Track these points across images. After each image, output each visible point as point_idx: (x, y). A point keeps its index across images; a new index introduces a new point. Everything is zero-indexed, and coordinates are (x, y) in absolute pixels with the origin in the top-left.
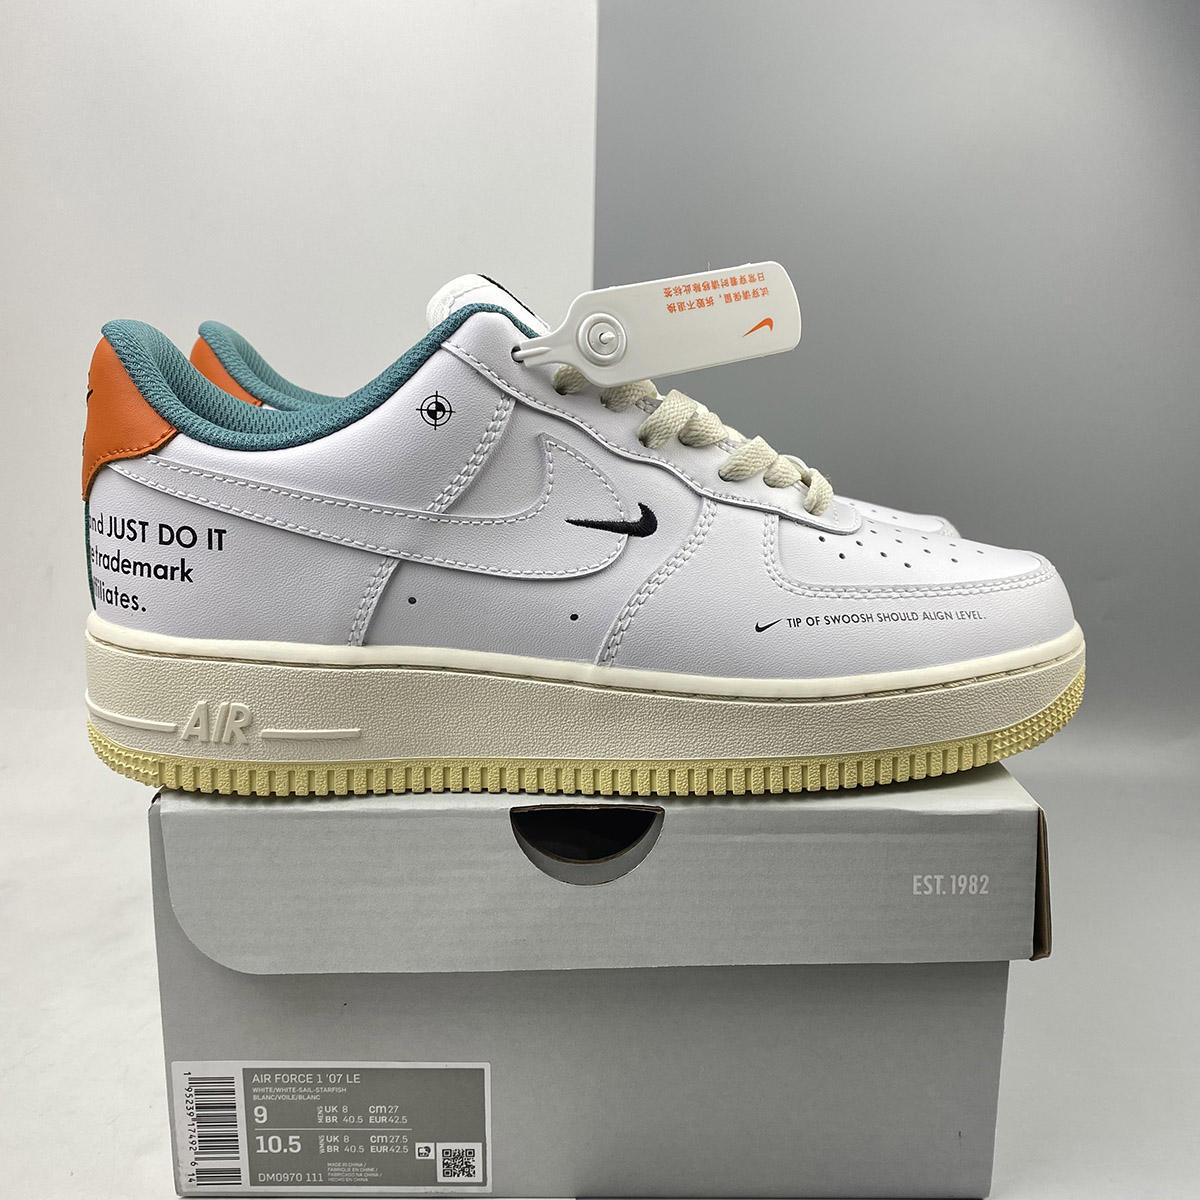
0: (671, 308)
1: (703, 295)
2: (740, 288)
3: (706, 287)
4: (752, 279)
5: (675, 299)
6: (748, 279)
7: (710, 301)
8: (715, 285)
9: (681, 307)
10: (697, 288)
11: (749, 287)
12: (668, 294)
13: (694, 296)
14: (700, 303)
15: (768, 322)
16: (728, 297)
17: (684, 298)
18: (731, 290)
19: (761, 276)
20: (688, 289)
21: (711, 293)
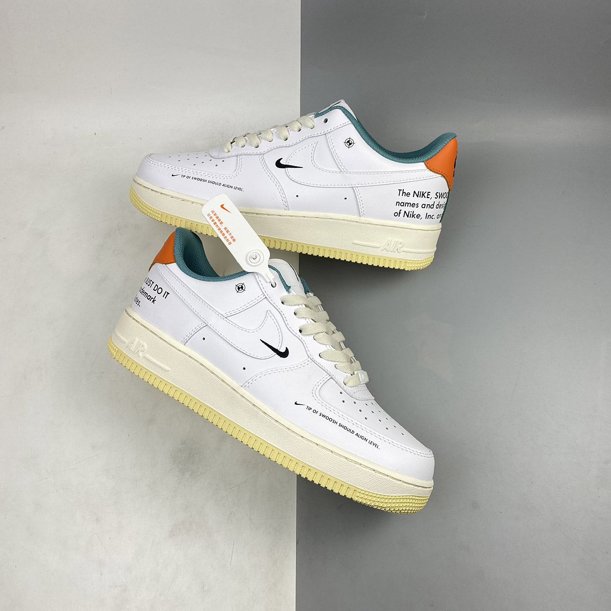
0: (234, 240)
1: (224, 232)
2: (216, 221)
3: (221, 232)
4: (211, 217)
5: (231, 240)
6: (212, 219)
7: (225, 229)
8: (219, 229)
9: (232, 237)
10: (223, 235)
11: (214, 218)
12: (230, 243)
13: (227, 235)
14: (228, 231)
15: (222, 206)
16: (221, 223)
17: (229, 237)
18: (218, 223)
19: (209, 215)
20: (225, 237)
21: (222, 229)
